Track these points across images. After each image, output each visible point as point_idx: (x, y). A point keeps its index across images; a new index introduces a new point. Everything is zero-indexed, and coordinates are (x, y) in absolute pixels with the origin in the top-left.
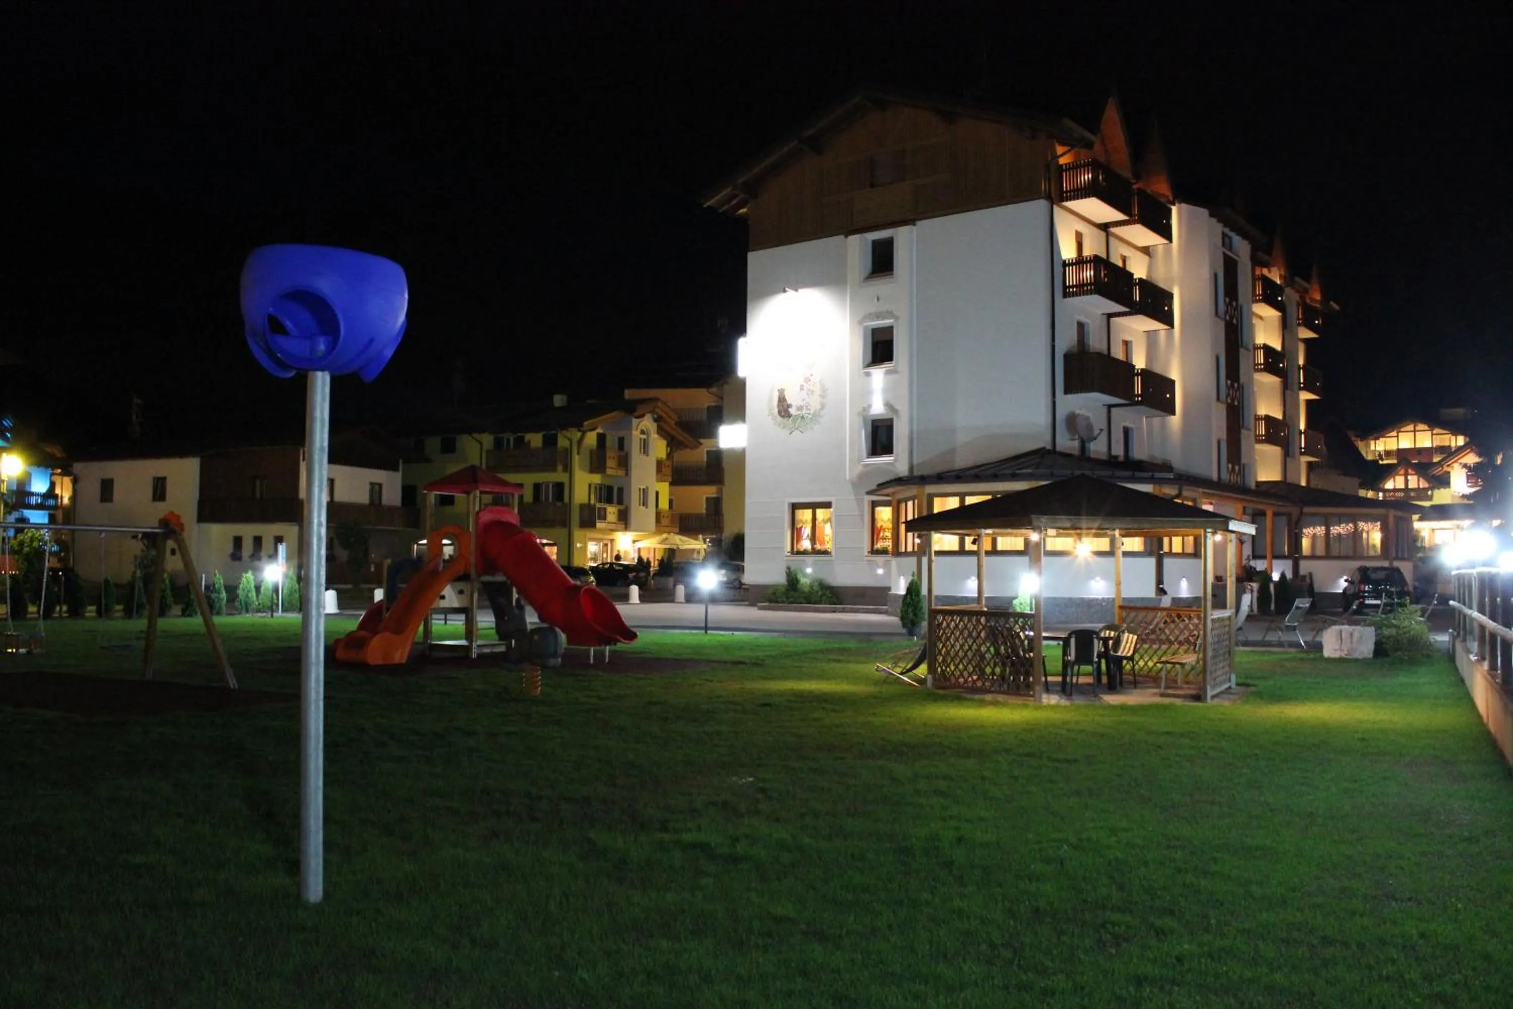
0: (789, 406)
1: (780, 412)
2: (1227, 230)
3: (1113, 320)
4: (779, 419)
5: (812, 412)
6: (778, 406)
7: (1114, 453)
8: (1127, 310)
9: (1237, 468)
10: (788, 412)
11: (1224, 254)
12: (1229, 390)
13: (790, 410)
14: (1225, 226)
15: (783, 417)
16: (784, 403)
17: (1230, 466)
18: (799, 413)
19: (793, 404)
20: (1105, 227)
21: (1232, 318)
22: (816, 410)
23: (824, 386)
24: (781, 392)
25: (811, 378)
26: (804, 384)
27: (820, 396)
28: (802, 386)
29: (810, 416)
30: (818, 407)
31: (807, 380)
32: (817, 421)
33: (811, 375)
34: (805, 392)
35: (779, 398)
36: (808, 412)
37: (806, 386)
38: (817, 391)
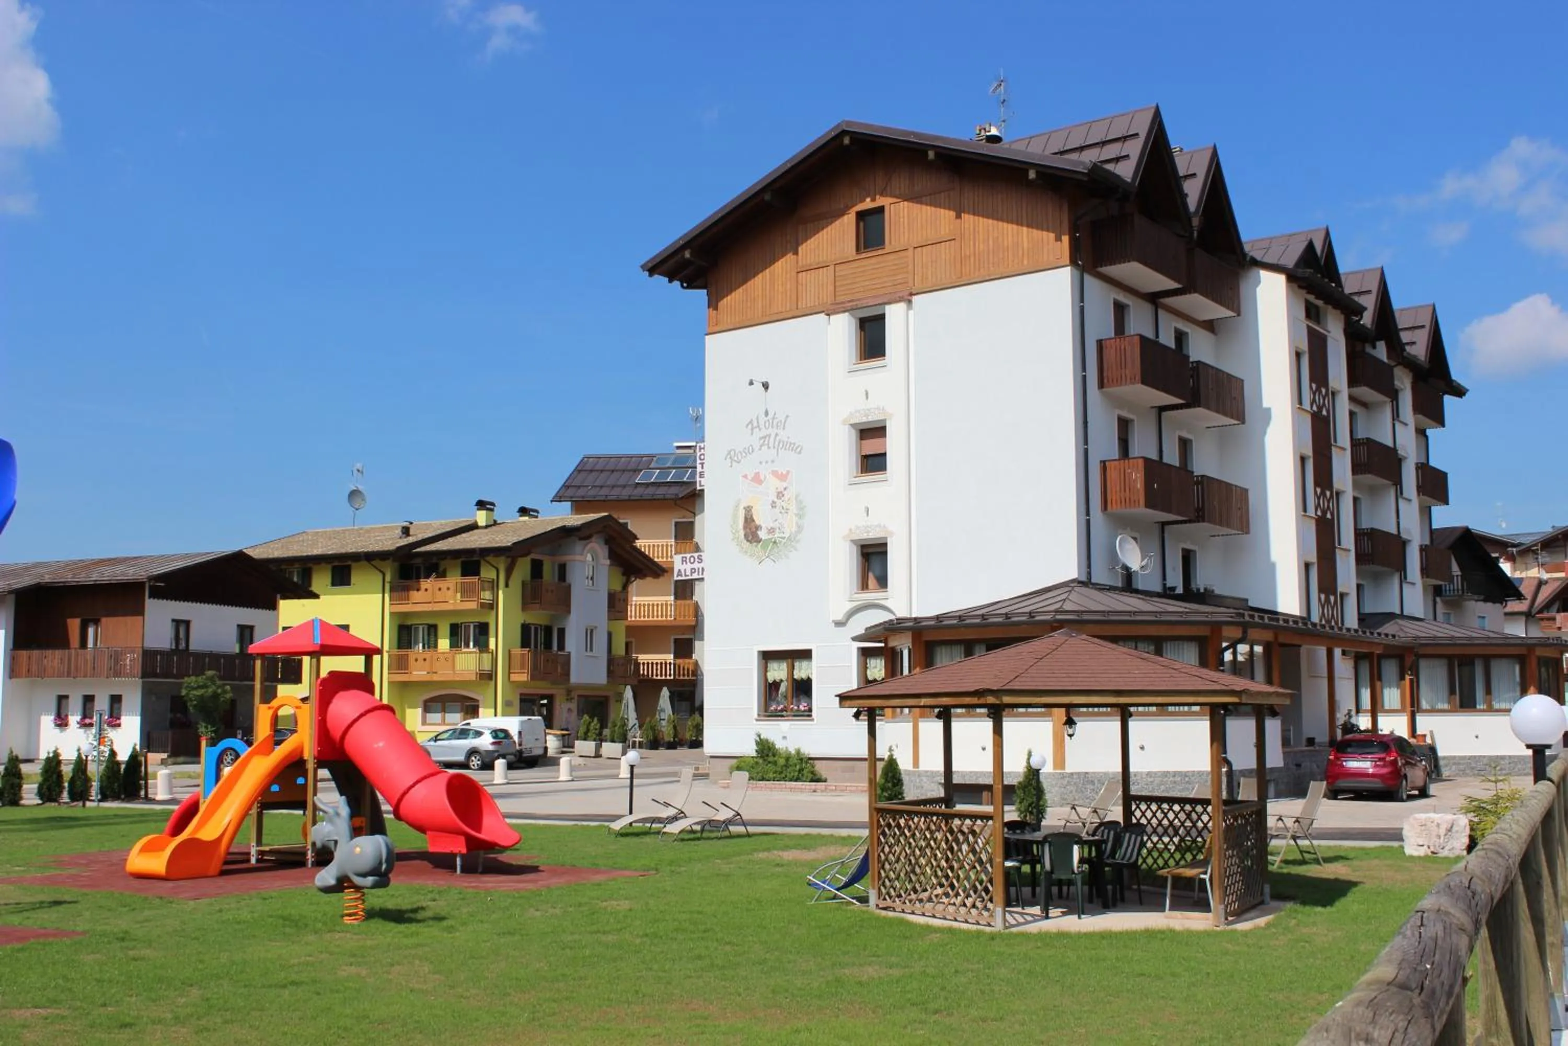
0: (758, 528)
1: (746, 536)
2: (1311, 298)
3: (1165, 414)
4: (746, 544)
5: (787, 535)
6: (745, 528)
7: (1169, 584)
8: (1181, 401)
9: (1332, 598)
10: (757, 536)
11: (1308, 327)
12: (1319, 498)
13: (759, 533)
14: (1308, 293)
15: (750, 542)
16: (753, 524)
17: (1323, 597)
18: (770, 536)
19: (763, 526)
20: (1154, 299)
21: (1320, 409)
22: (791, 533)
23: (801, 502)
24: (748, 510)
25: (785, 493)
26: (776, 500)
27: (796, 515)
28: (774, 502)
29: (784, 541)
30: (794, 529)
31: (780, 495)
32: (793, 547)
33: (785, 489)
34: (777, 510)
35: (746, 519)
36: (782, 535)
37: (778, 502)
38: (793, 508)
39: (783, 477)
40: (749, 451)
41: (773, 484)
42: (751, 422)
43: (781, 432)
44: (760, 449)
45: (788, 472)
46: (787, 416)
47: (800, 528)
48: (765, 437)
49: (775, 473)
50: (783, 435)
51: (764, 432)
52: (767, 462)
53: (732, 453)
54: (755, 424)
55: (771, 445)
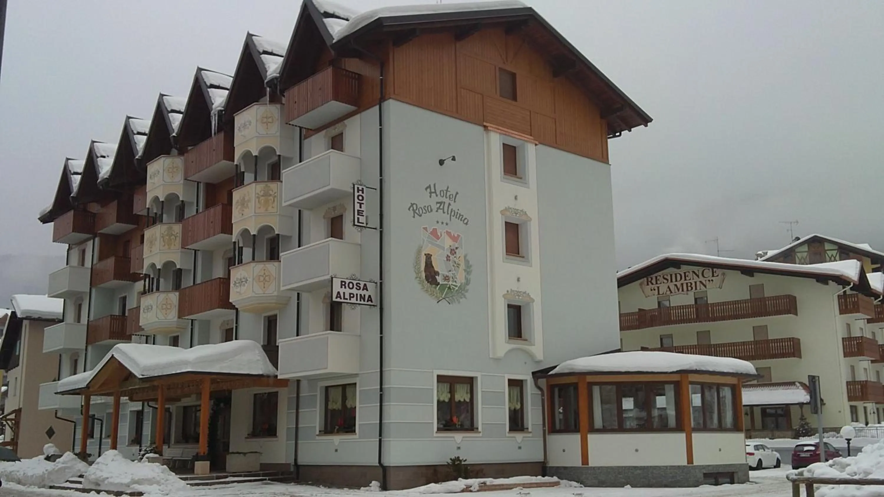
0: (436, 273)
1: (427, 278)
4: (427, 284)
5: (458, 284)
6: (426, 271)
10: (435, 279)
13: (437, 277)
15: (430, 283)
16: (432, 269)
18: (446, 282)
19: (440, 272)
22: (461, 284)
23: (468, 262)
24: (428, 257)
25: (457, 251)
26: (449, 255)
27: (465, 270)
28: (448, 256)
29: (457, 288)
30: (464, 281)
31: (453, 251)
32: (463, 294)
33: (457, 248)
34: (451, 263)
35: (426, 263)
36: (454, 283)
37: (452, 257)
38: (463, 266)
39: (455, 239)
40: (428, 209)
41: (448, 243)
42: (429, 187)
43: (452, 203)
44: (437, 211)
45: (459, 236)
46: (457, 193)
47: (468, 282)
48: (441, 203)
49: (448, 233)
50: (453, 206)
51: (440, 199)
52: (442, 223)
53: (415, 206)
54: (433, 190)
55: (446, 210)
